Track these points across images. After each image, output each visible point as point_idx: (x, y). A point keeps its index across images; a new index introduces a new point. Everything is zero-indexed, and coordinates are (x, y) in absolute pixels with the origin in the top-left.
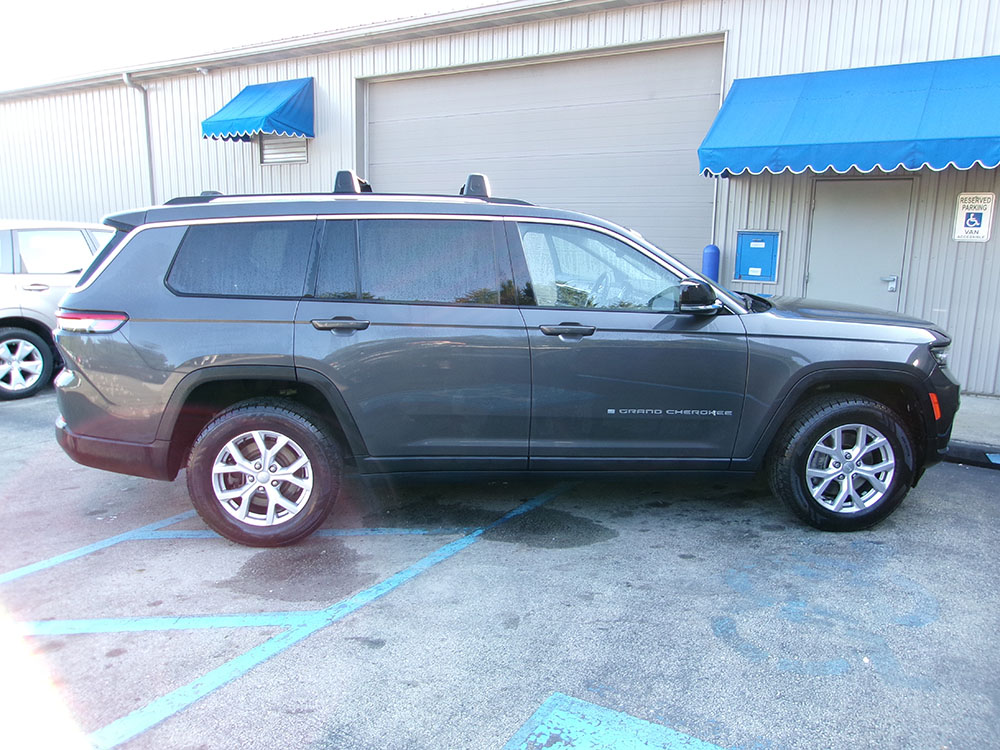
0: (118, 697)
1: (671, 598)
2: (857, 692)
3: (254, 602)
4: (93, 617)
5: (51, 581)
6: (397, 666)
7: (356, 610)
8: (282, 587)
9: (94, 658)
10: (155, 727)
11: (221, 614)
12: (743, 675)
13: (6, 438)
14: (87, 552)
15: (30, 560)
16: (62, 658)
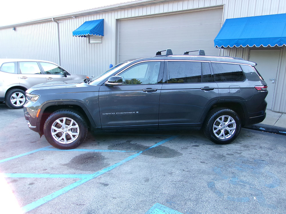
0: (29, 197)
1: (196, 175)
2: (251, 208)
3: (73, 170)
4: (27, 173)
5: (17, 162)
6: (111, 192)
7: (102, 175)
8: (81, 166)
9: (25, 185)
10: (38, 207)
11: (63, 174)
12: (215, 201)
13: (13, 120)
14: (29, 154)
15: (13, 155)
16: (16, 185)
